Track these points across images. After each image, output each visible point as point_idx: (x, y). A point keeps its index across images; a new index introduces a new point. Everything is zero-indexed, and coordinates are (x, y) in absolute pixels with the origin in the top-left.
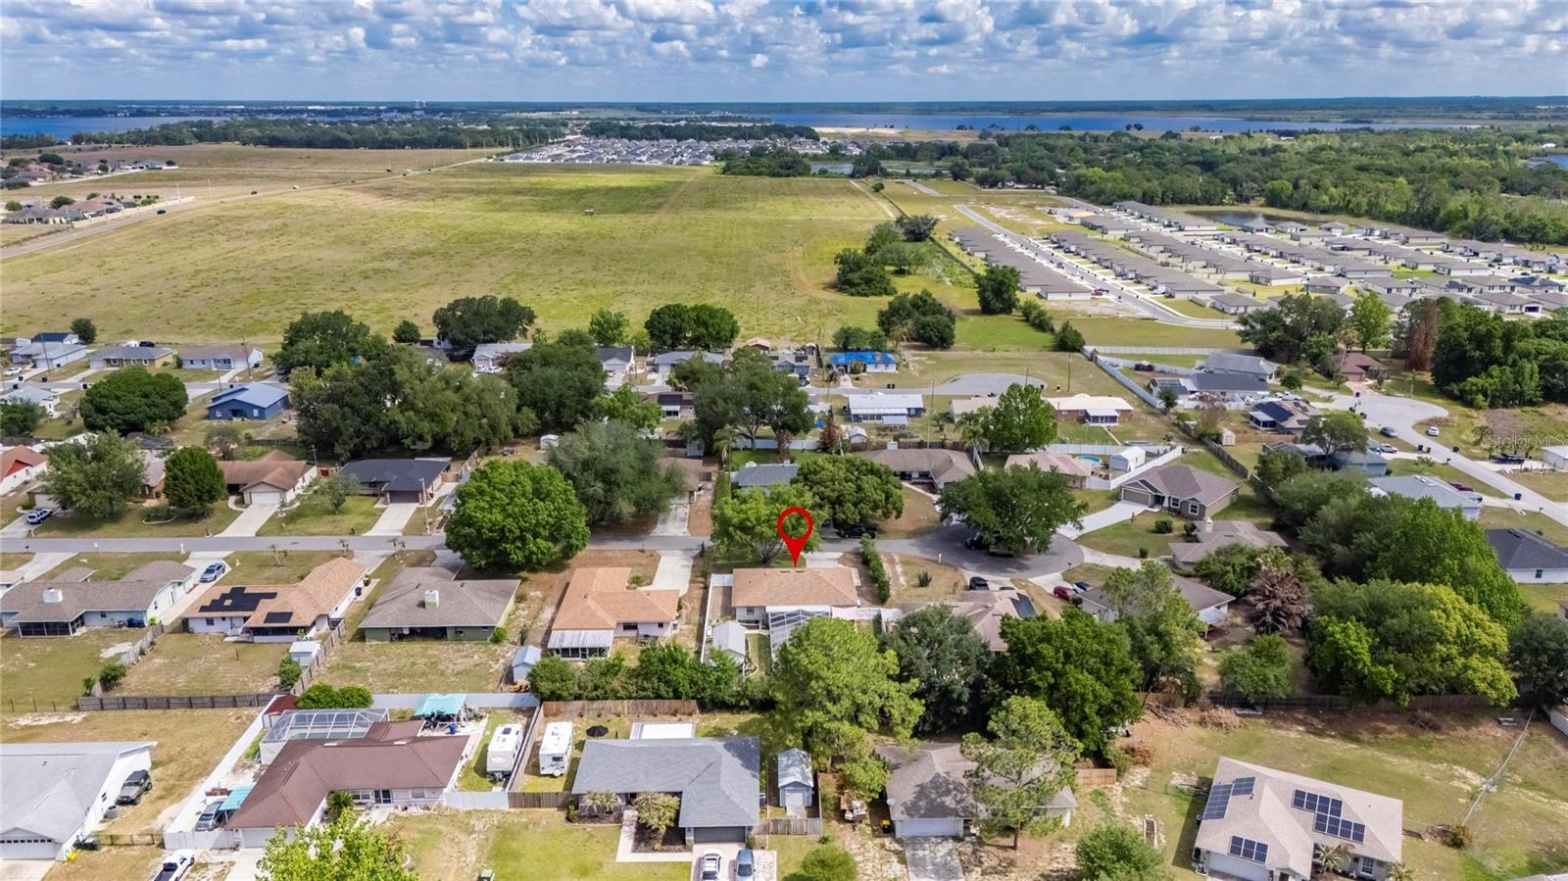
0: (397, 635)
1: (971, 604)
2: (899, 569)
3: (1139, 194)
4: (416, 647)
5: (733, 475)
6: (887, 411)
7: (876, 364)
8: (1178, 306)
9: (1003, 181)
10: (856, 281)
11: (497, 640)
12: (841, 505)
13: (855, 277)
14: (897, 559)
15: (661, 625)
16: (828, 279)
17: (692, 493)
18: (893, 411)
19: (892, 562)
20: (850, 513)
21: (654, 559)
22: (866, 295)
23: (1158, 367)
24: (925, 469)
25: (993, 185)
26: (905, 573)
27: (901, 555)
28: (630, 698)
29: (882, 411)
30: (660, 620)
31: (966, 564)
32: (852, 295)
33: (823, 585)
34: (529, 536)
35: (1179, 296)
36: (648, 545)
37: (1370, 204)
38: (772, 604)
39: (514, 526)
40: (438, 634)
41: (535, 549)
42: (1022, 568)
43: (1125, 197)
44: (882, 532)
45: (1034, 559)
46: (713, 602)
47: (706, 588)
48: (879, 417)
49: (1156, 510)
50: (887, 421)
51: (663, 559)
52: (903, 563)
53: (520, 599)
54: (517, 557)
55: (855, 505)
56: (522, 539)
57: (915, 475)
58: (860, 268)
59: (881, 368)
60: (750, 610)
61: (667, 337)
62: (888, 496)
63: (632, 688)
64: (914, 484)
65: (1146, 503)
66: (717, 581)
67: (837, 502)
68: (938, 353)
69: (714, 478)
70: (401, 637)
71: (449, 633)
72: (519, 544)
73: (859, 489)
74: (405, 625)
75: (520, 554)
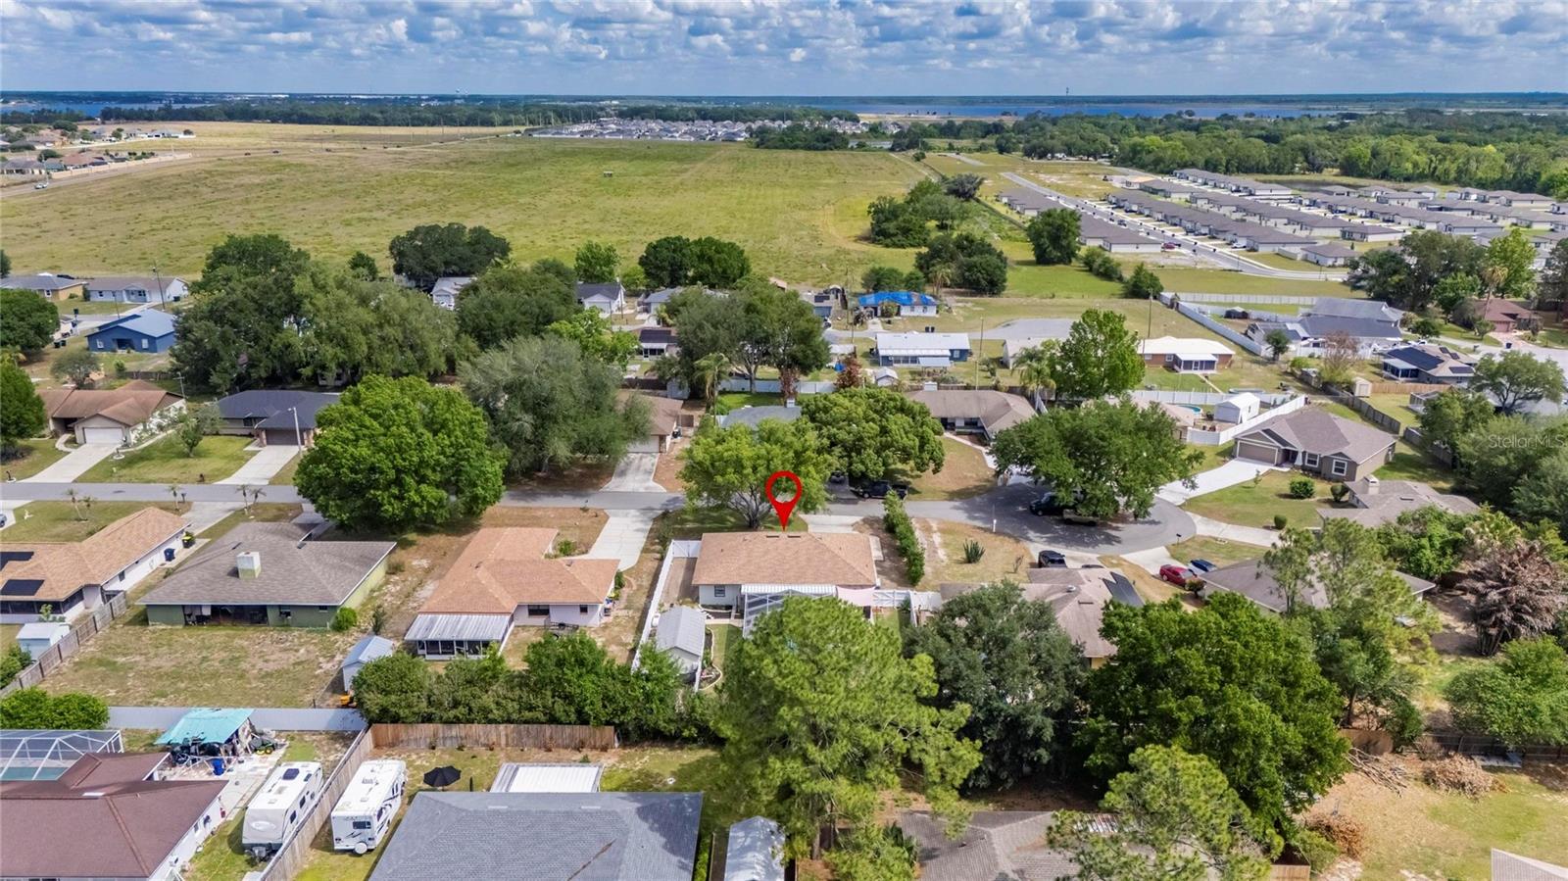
0: (193, 617)
1: (1045, 586)
2: (937, 539)
3: (1201, 161)
4: (218, 635)
5: (721, 419)
6: (924, 353)
7: (912, 307)
8: (1264, 258)
9: (1053, 152)
10: (892, 231)
11: (339, 627)
12: (859, 453)
13: (891, 227)
14: (934, 526)
15: (584, 609)
16: (859, 233)
17: (662, 438)
18: (932, 353)
19: (928, 530)
20: (870, 463)
21: (600, 519)
22: (903, 246)
23: (1254, 314)
24: (974, 414)
25: (1042, 156)
26: (946, 545)
27: (941, 521)
28: (509, 721)
29: (917, 353)
30: (583, 601)
31: (1031, 534)
32: (887, 246)
33: (827, 556)
34: (409, 480)
35: (1263, 250)
36: (593, 502)
37: (1459, 171)
38: (752, 582)
39: (386, 465)
40: (252, 615)
41: (417, 499)
42: (1110, 540)
43: (1185, 166)
44: (914, 491)
45: (1127, 531)
46: (670, 578)
47: (662, 559)
48: (914, 359)
49: (1286, 470)
50: (924, 362)
51: (611, 520)
52: (943, 531)
53: (394, 569)
54: (391, 508)
55: (878, 453)
56: (398, 482)
57: (960, 423)
58: (896, 217)
59: (919, 311)
60: (720, 590)
61: (665, 274)
62: (924, 441)
63: (512, 706)
64: (959, 434)
65: (1270, 461)
66: (678, 549)
67: (853, 448)
68: (986, 299)
69: (696, 423)
70: (201, 620)
71: (272, 615)
72: (395, 491)
73: (884, 431)
74: (206, 600)
75: (397, 504)
